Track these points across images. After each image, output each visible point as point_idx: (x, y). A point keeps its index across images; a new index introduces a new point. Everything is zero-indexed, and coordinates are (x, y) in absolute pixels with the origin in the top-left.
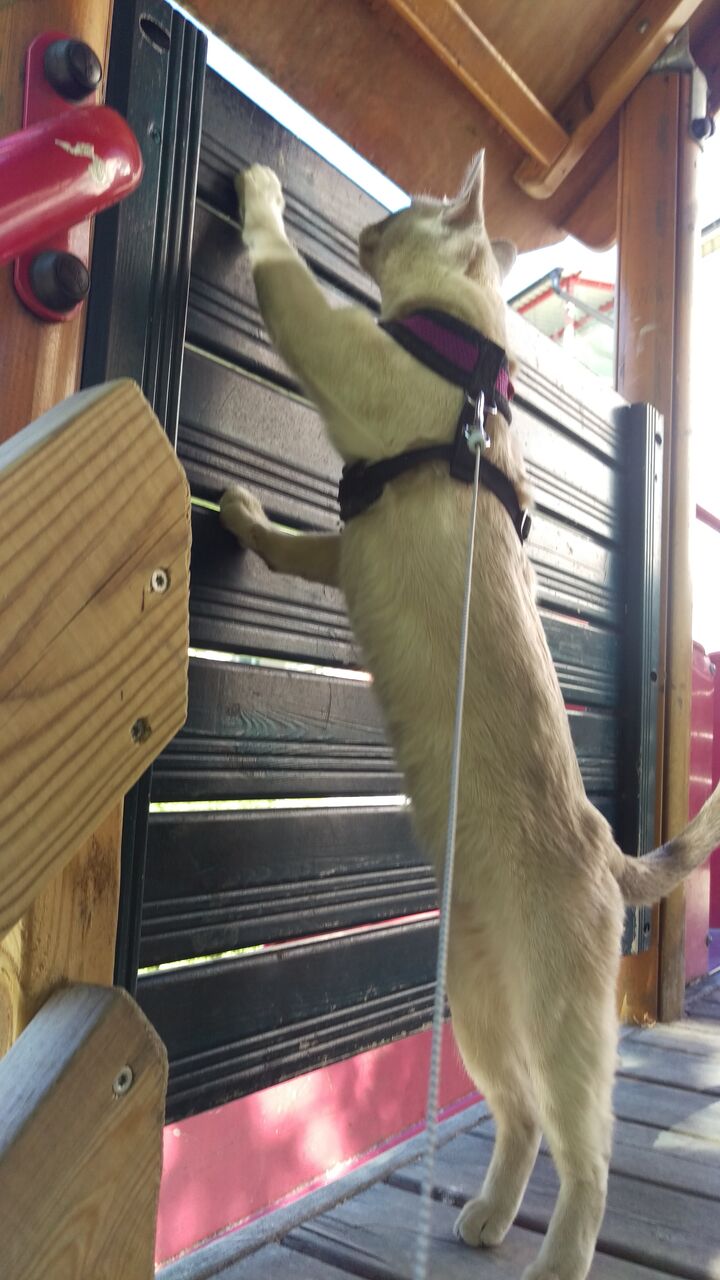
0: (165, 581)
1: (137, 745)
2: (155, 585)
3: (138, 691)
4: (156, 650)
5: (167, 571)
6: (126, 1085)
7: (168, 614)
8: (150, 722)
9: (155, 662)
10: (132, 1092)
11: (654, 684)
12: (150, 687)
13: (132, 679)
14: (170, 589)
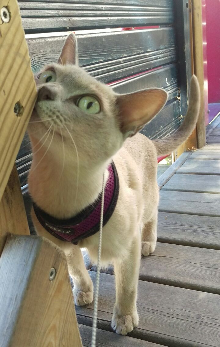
0: (8, 14)
1: (19, 118)
2: (3, 18)
3: (12, 87)
4: (14, 60)
5: (7, 7)
6: (53, 276)
7: (15, 35)
8: (21, 103)
9: (16, 67)
10: (56, 277)
11: (188, 9)
12: (17, 83)
13: (7, 81)
14: (12, 18)
